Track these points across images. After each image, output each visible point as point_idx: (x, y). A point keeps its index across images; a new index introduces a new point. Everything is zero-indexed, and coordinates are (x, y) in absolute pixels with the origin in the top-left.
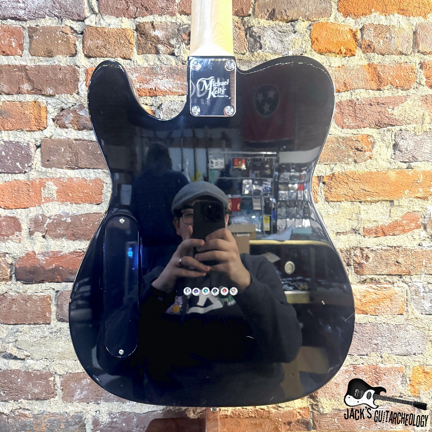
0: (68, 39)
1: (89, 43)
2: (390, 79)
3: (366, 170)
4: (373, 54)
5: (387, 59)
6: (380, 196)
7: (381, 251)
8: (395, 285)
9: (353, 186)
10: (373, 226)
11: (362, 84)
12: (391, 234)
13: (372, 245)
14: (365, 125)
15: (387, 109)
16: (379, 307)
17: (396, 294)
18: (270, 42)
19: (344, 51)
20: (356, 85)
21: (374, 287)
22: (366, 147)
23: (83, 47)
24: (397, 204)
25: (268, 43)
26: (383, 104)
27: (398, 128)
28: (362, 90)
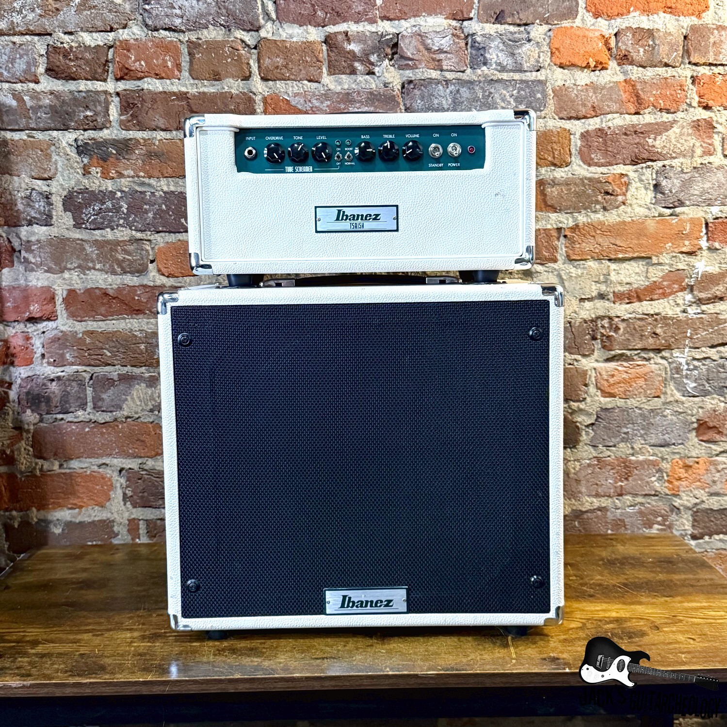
0: (239, 56)
1: (267, 62)
2: (652, 99)
3: (618, 219)
4: (630, 67)
5: (649, 74)
6: (634, 252)
7: (635, 320)
8: (652, 361)
9: (600, 240)
10: (625, 289)
11: (615, 107)
12: (648, 299)
13: (623, 313)
14: (618, 162)
15: (647, 139)
16: (631, 389)
17: (652, 372)
18: (498, 56)
19: (592, 64)
20: (608, 110)
21: (625, 364)
22: (619, 190)
23: (259, 67)
24: (656, 262)
25: (495, 57)
26: (642, 133)
27: (660, 164)
28: (615, 115)
